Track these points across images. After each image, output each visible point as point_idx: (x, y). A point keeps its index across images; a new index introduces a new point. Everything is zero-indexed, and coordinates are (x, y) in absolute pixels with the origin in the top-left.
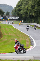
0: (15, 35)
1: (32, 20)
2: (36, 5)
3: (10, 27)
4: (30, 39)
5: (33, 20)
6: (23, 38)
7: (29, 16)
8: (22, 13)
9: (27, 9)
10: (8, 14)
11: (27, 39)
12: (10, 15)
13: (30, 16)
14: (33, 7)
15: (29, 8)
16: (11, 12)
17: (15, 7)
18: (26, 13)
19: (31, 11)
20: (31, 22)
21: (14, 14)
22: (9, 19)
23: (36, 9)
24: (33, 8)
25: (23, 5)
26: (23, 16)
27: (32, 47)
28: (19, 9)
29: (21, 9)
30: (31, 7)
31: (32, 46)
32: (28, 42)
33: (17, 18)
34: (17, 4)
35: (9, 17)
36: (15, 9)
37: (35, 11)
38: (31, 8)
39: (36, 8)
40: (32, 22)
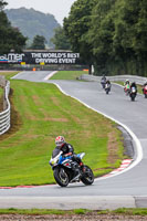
0: (66, 120)
1: (129, 64)
2: (143, 11)
3: (48, 91)
4: (121, 135)
5: (131, 64)
6: (94, 129)
7: (117, 50)
8: (89, 41)
9: (111, 27)
10: (39, 43)
11: (110, 135)
12: (47, 47)
13: (120, 49)
14: (131, 17)
15: (117, 22)
16: (49, 36)
17: (65, 20)
18: (107, 40)
19: (122, 30)
20: (123, 71)
21: (61, 46)
22: (42, 62)
23: (142, 25)
24: (132, 22)
25: (95, 10)
26: (95, 50)
27: (129, 161)
28: (81, 26)
29: (88, 24)
30: (124, 19)
31: (130, 157)
32: (113, 145)
33: (72, 57)
34: (72, 8)
35: (45, 55)
36: (66, 27)
37: (139, 30)
38: (124, 23)
39: (141, 21)
40: (126, 73)
